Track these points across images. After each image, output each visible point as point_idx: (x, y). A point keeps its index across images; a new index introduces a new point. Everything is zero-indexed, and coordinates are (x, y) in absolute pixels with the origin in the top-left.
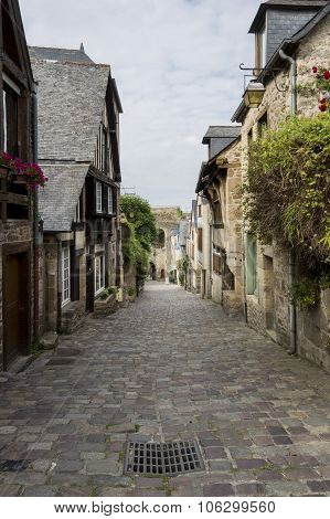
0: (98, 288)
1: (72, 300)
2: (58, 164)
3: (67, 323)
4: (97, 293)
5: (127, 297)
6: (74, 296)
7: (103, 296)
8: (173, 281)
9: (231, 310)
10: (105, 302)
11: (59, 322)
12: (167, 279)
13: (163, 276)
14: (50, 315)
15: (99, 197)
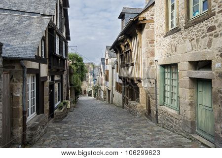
0: (56, 102)
1: (38, 113)
2: (26, 15)
3: (32, 135)
4: (56, 105)
5: (72, 105)
6: (40, 110)
7: (60, 107)
8: (90, 95)
9: (138, 113)
10: (61, 111)
11: (24, 136)
12: (87, 94)
13: (85, 93)
14: (15, 131)
15: (57, 45)
